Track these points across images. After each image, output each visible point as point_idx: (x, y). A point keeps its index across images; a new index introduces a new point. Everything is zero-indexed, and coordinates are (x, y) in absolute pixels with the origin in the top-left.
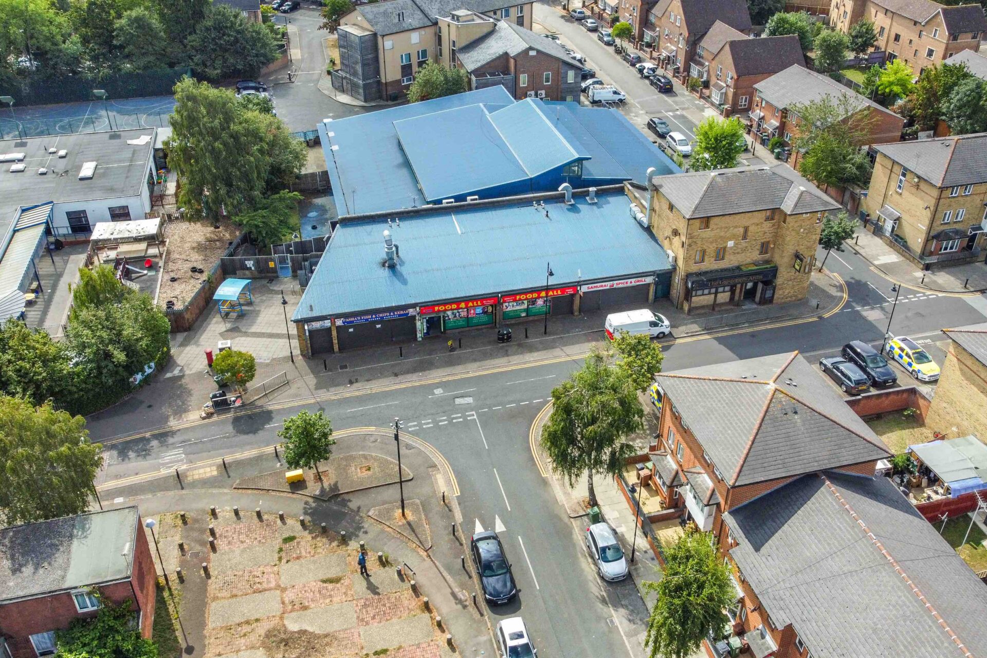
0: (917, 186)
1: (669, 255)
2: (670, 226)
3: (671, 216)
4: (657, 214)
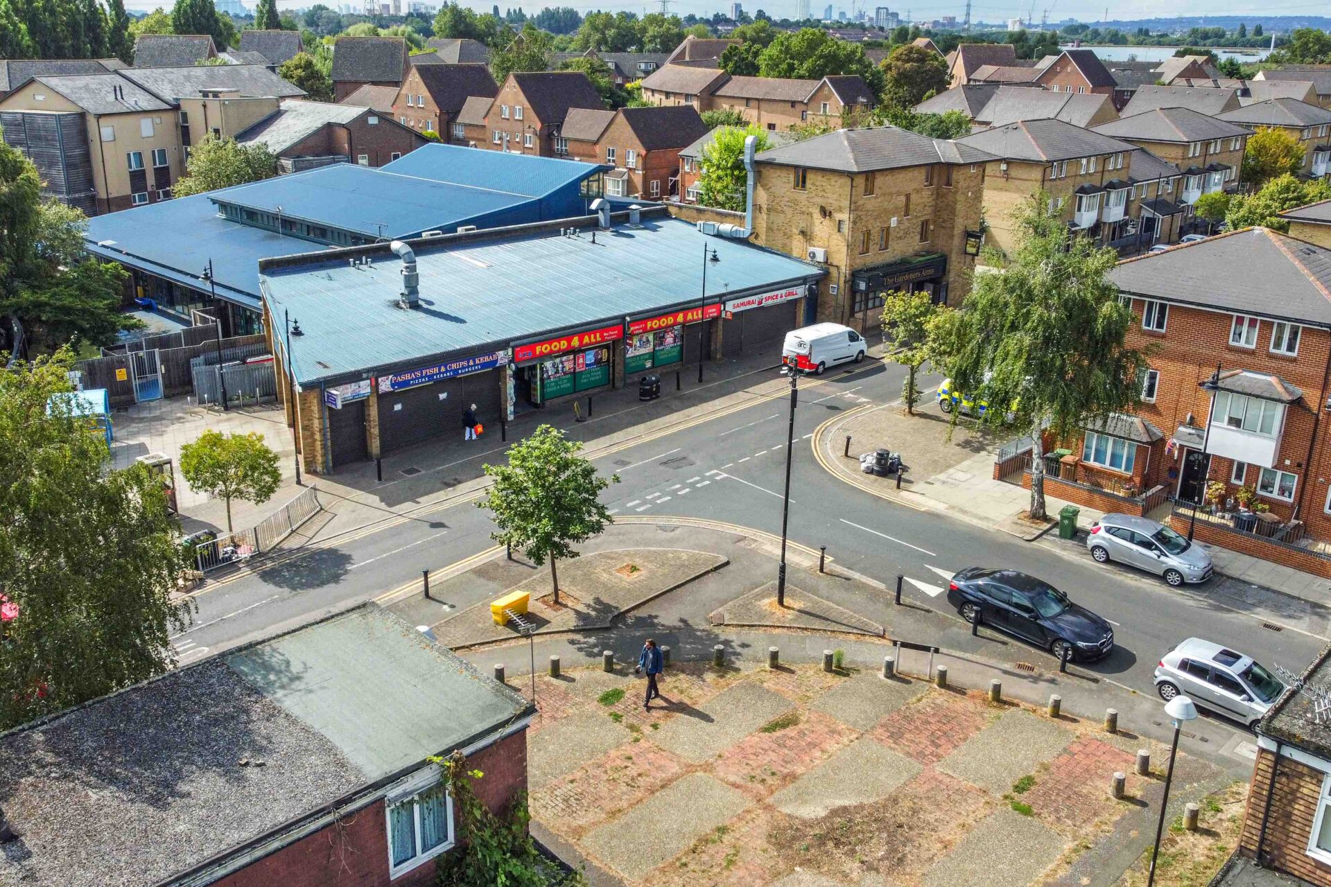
0: (1007, 176)
1: (814, 254)
2: (803, 213)
3: (802, 196)
4: (765, 210)
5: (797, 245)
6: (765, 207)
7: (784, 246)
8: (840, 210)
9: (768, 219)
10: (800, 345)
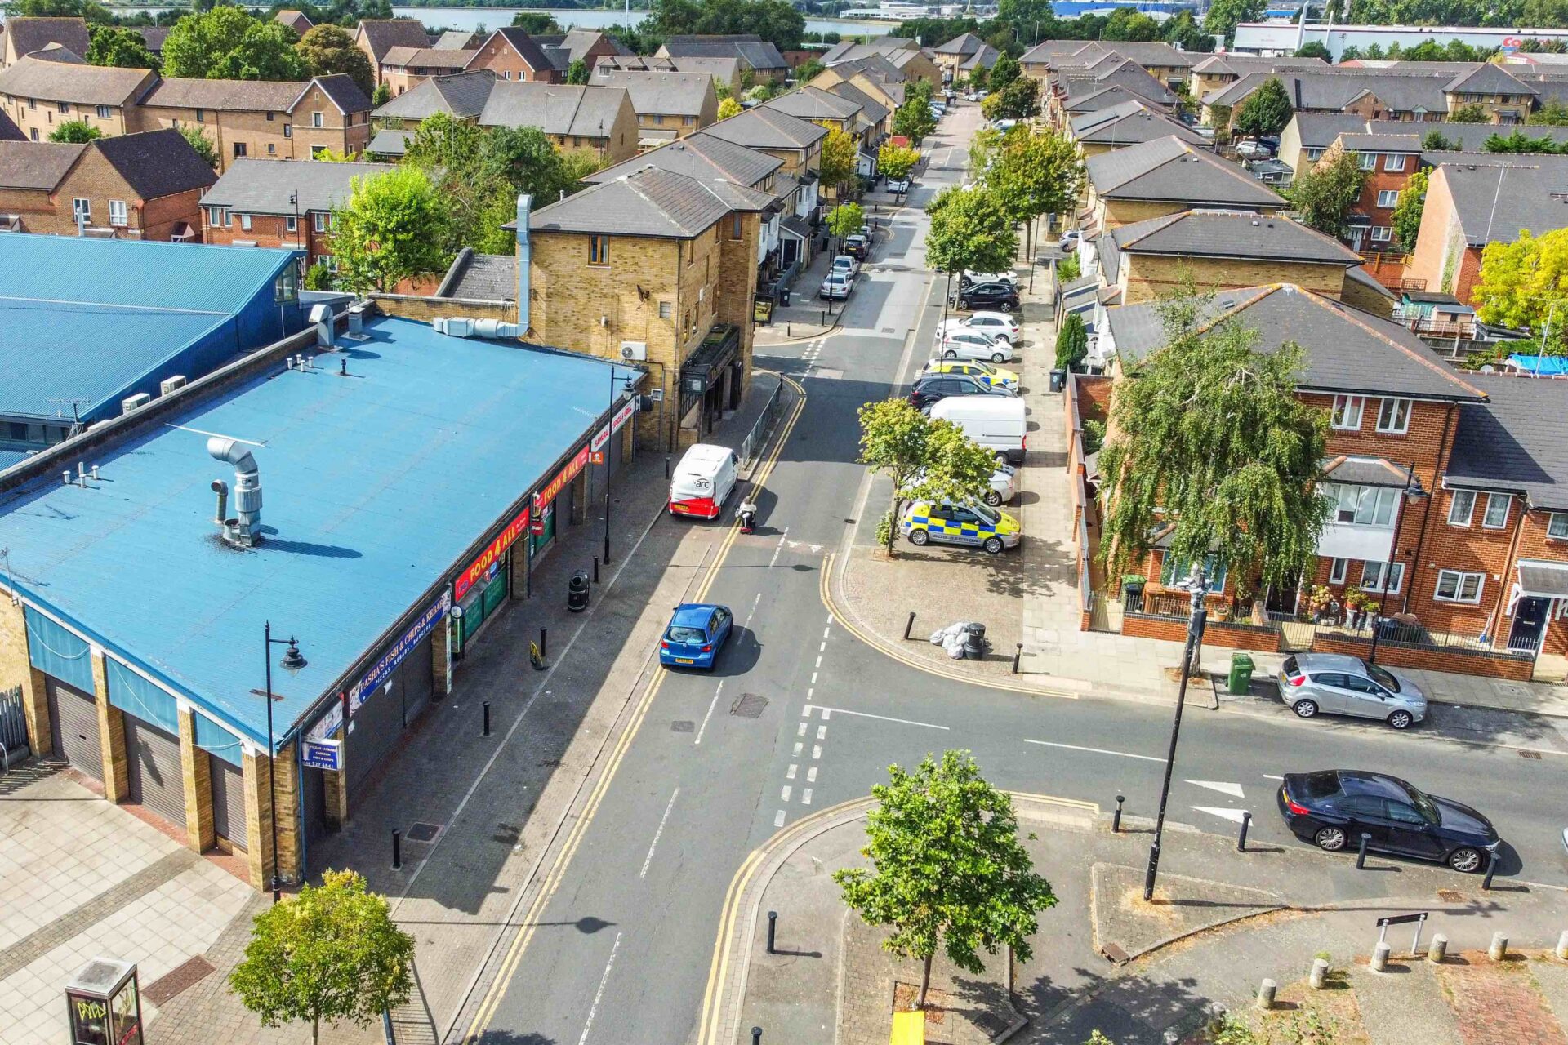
1: (630, 351)
2: (605, 296)
3: (602, 274)
4: (543, 295)
5: (598, 341)
6: (542, 292)
7: (576, 343)
8: (663, 288)
9: (548, 307)
10: (699, 485)
